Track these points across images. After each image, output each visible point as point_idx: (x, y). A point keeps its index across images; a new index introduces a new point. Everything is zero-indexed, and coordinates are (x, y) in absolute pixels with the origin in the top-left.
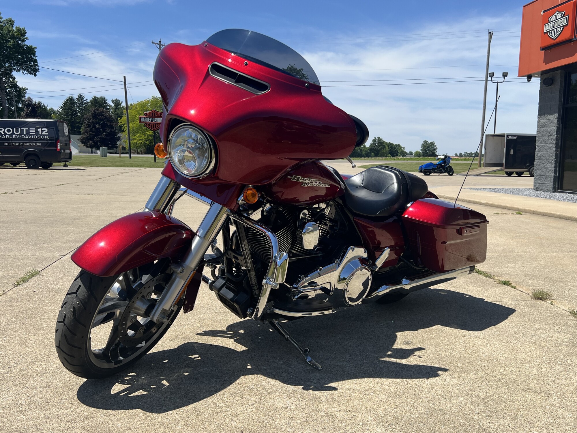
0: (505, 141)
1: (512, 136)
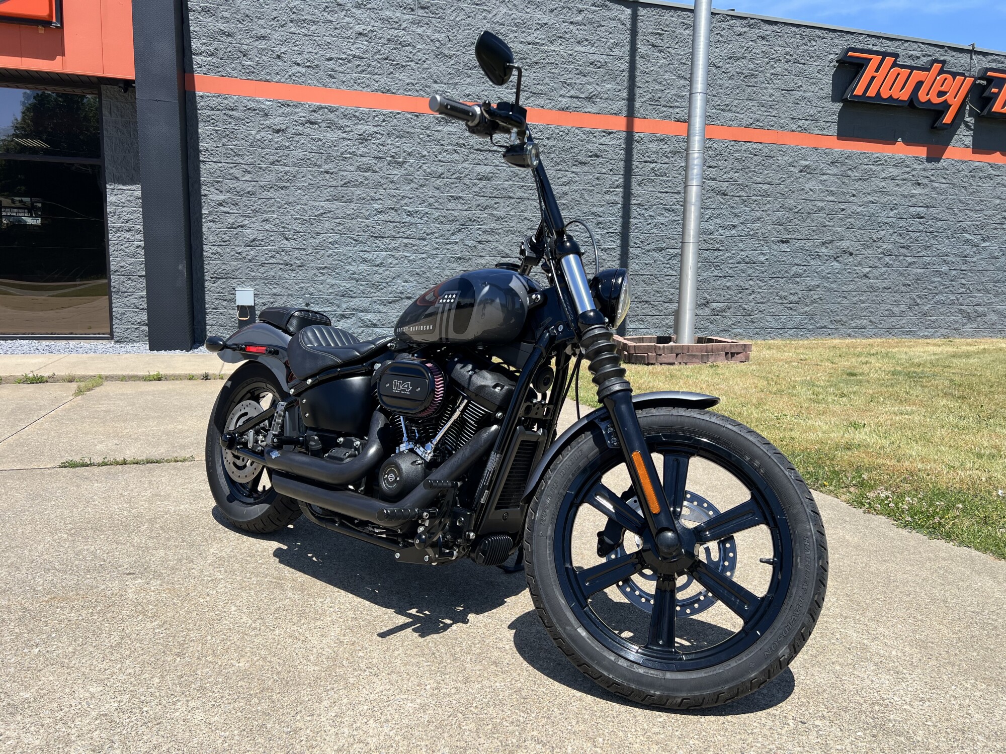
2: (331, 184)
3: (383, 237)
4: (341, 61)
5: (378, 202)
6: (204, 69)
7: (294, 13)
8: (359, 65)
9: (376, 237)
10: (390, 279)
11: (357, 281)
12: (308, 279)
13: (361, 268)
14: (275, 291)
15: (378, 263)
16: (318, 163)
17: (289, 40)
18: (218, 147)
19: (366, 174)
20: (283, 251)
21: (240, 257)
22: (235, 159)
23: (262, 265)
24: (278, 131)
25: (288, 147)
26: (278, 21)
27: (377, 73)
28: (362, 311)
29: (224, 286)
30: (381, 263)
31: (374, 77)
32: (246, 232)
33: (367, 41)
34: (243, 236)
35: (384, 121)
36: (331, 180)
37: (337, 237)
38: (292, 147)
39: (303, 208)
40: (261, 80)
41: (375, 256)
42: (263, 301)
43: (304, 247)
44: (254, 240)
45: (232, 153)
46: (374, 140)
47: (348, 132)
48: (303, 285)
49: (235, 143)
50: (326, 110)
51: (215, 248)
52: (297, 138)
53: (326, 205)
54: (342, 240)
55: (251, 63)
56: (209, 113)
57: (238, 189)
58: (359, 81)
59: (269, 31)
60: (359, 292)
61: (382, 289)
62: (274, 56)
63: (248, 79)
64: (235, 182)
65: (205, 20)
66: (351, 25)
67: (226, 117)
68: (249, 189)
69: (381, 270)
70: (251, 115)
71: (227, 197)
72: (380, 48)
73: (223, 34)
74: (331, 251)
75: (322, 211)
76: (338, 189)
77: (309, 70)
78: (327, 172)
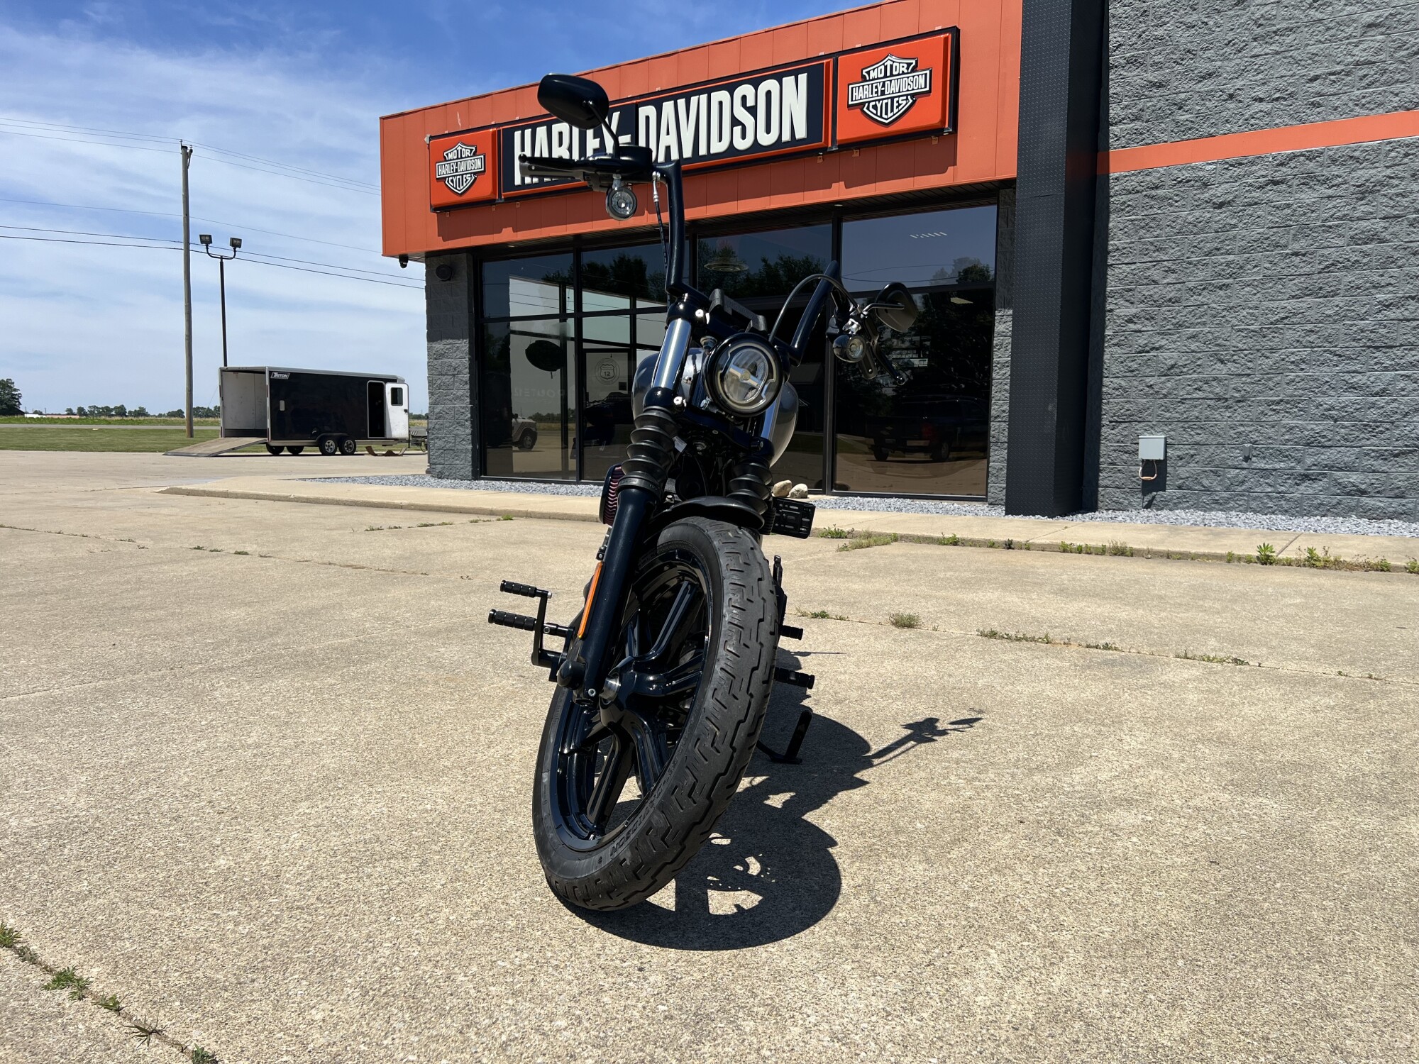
0: (268, 383)
1: (279, 373)
2: (1301, 271)
3: (1391, 347)
4: (1333, 77)
5: (1385, 290)
6: (1123, 141)
7: (1260, 25)
8: (1365, 76)
9: (1377, 348)
10: (1397, 416)
11: (1336, 421)
12: (1252, 420)
13: (1344, 399)
14: (1198, 438)
15: (1377, 389)
16: (1282, 242)
17: (1249, 68)
18: (1133, 243)
19: (1364, 247)
20: (1215, 379)
21: (1151, 392)
22: (1154, 255)
23: (1182, 401)
24: (1221, 205)
25: (1235, 226)
26: (1234, 44)
27: (1398, 81)
28: (1341, 469)
29: (1126, 433)
30: (1384, 390)
31: (1393, 88)
32: (1163, 355)
33: (1382, 34)
34: (1157, 362)
35: (1406, 155)
36: (1302, 265)
37: (1304, 353)
38: (1241, 225)
39: (1251, 314)
40: (1201, 137)
41: (1372, 379)
42: (1180, 453)
43: (1249, 372)
44: (1173, 367)
45: (1153, 248)
46: (1385, 191)
47: (1338, 185)
48: (1242, 429)
49: (1155, 233)
50: (1302, 158)
51: (1118, 381)
52: (1250, 210)
53: (1292, 304)
54: (1314, 356)
55: (1187, 116)
56: (1125, 198)
57: (1156, 297)
58: (1364, 101)
59: (1219, 63)
60: (1338, 438)
61: (1381, 432)
62: (1225, 97)
63: (1182, 140)
64: (1151, 287)
65: (1130, 74)
66: (1355, 17)
67: (1147, 200)
68: (1172, 295)
69: (1381, 401)
70: (1182, 189)
71: (1139, 310)
72: (1405, 38)
73: (1152, 86)
74: (1292, 376)
75: (1282, 315)
76: (1314, 277)
77: (1277, 104)
78: (1296, 254)
